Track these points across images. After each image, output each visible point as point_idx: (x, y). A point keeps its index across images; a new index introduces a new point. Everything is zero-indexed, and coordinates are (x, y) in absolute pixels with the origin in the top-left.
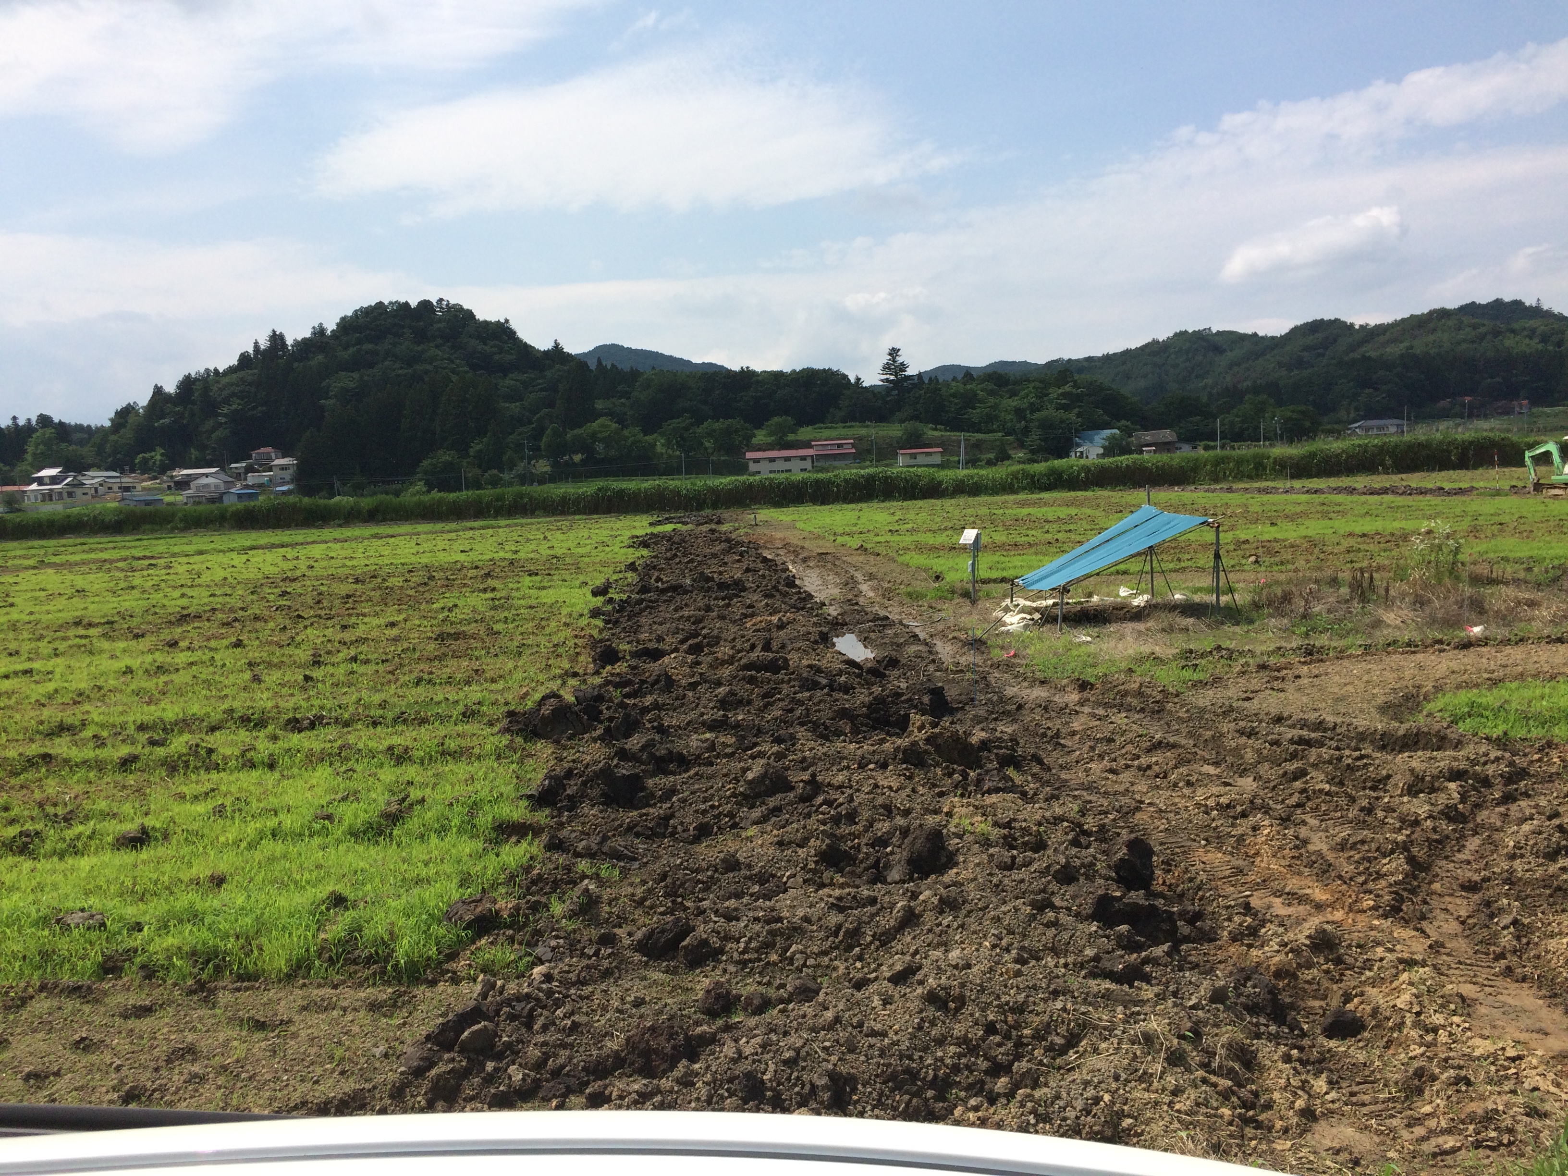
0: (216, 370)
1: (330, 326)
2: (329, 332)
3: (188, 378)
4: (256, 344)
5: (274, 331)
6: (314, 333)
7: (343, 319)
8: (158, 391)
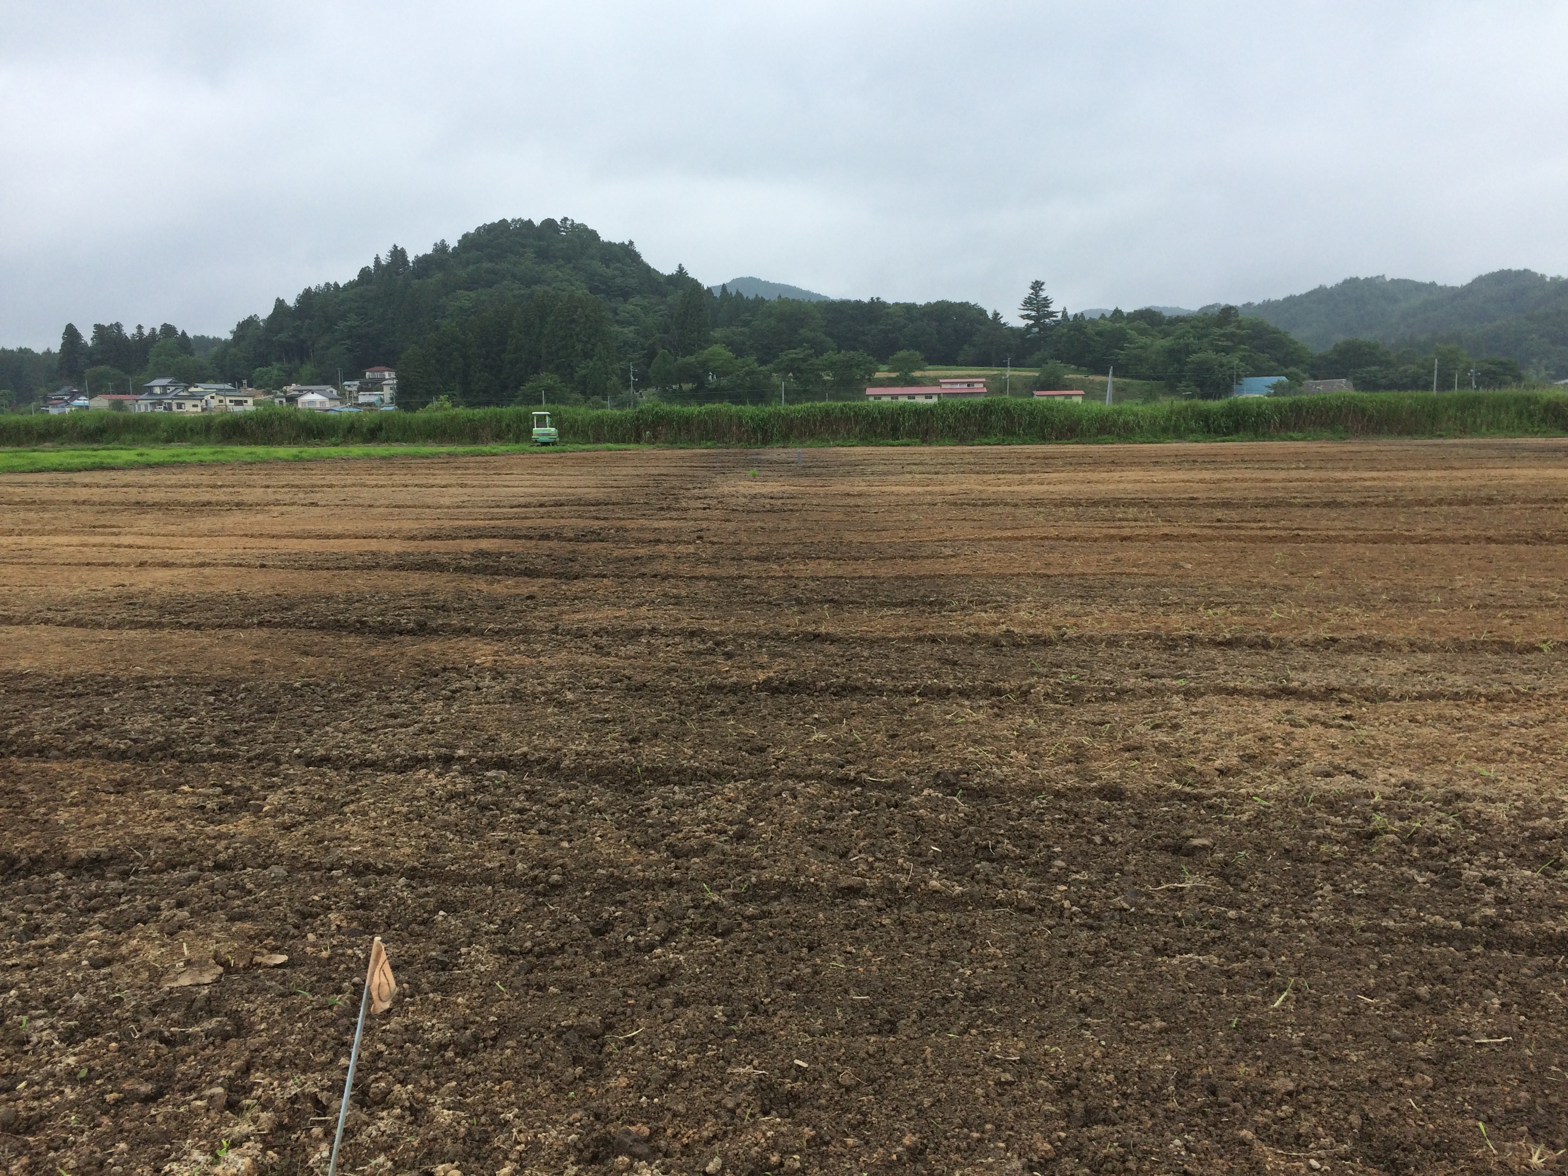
0: (336, 284)
1: (453, 243)
2: (450, 249)
3: (308, 291)
4: (377, 259)
5: (395, 246)
6: (435, 250)
7: (465, 236)
8: (280, 303)
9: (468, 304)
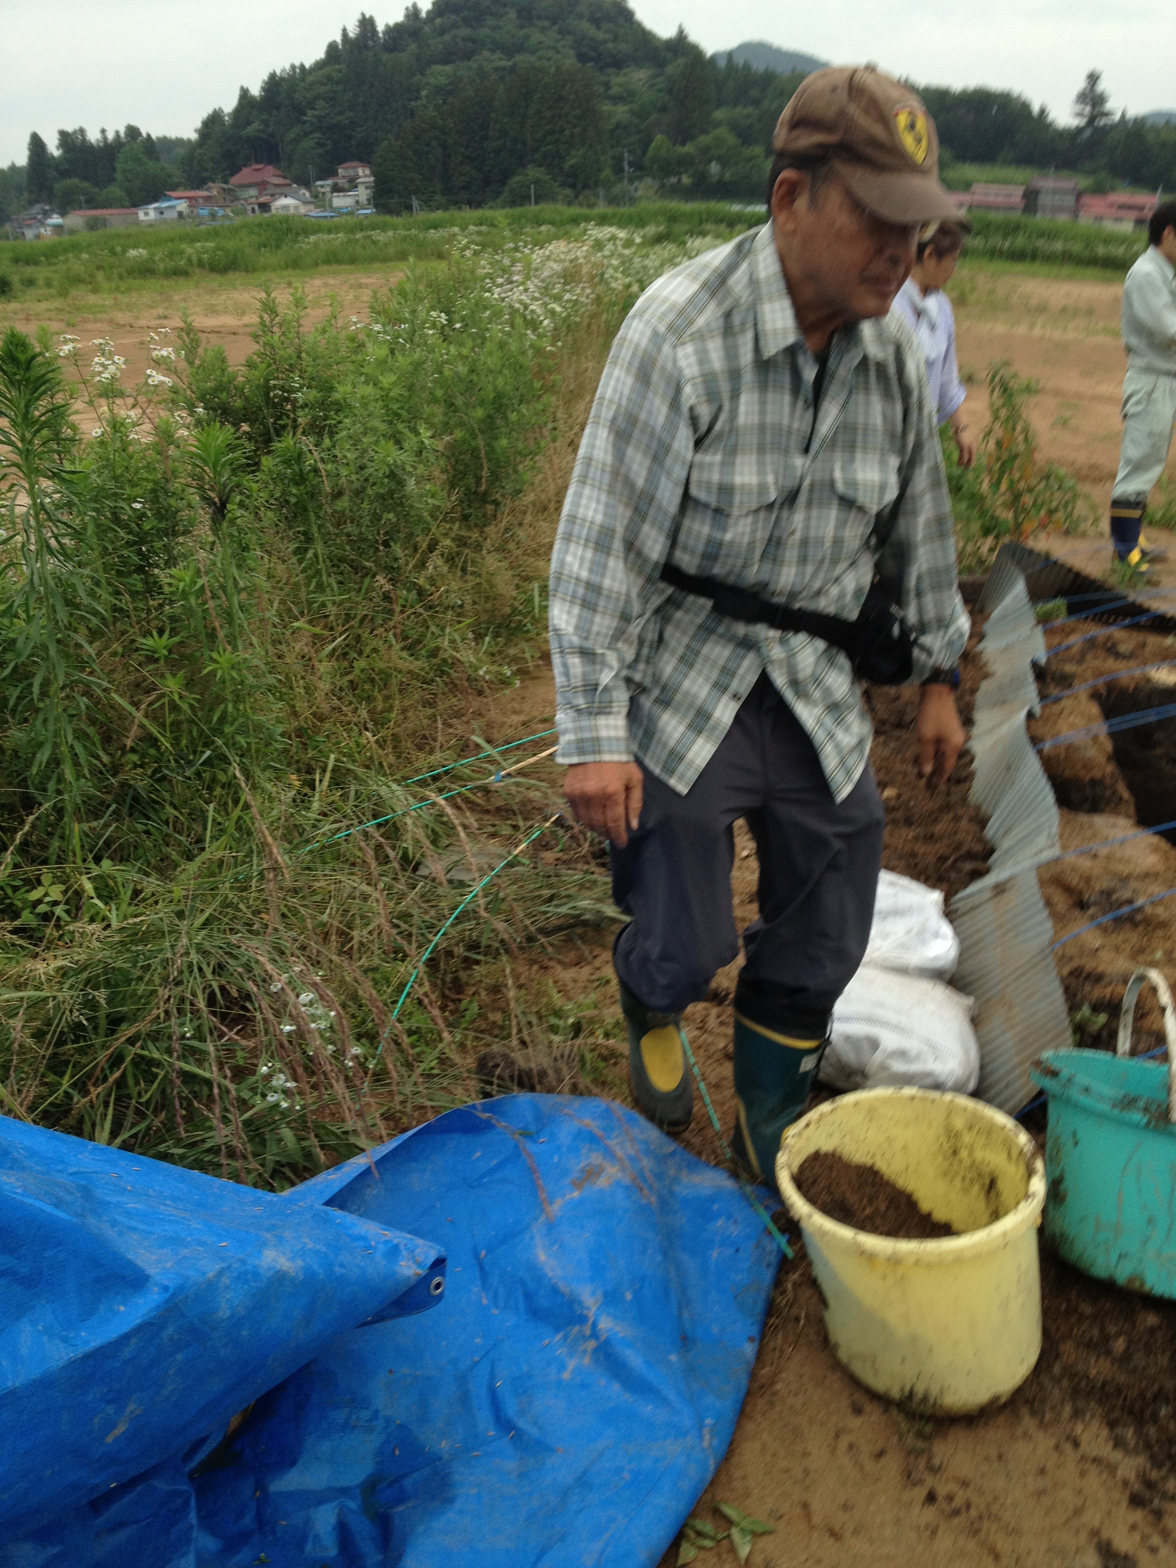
2: (423, 15)
3: (273, 77)
4: (344, 32)
5: (363, 15)
6: (407, 16)
8: (244, 94)
9: (443, 80)
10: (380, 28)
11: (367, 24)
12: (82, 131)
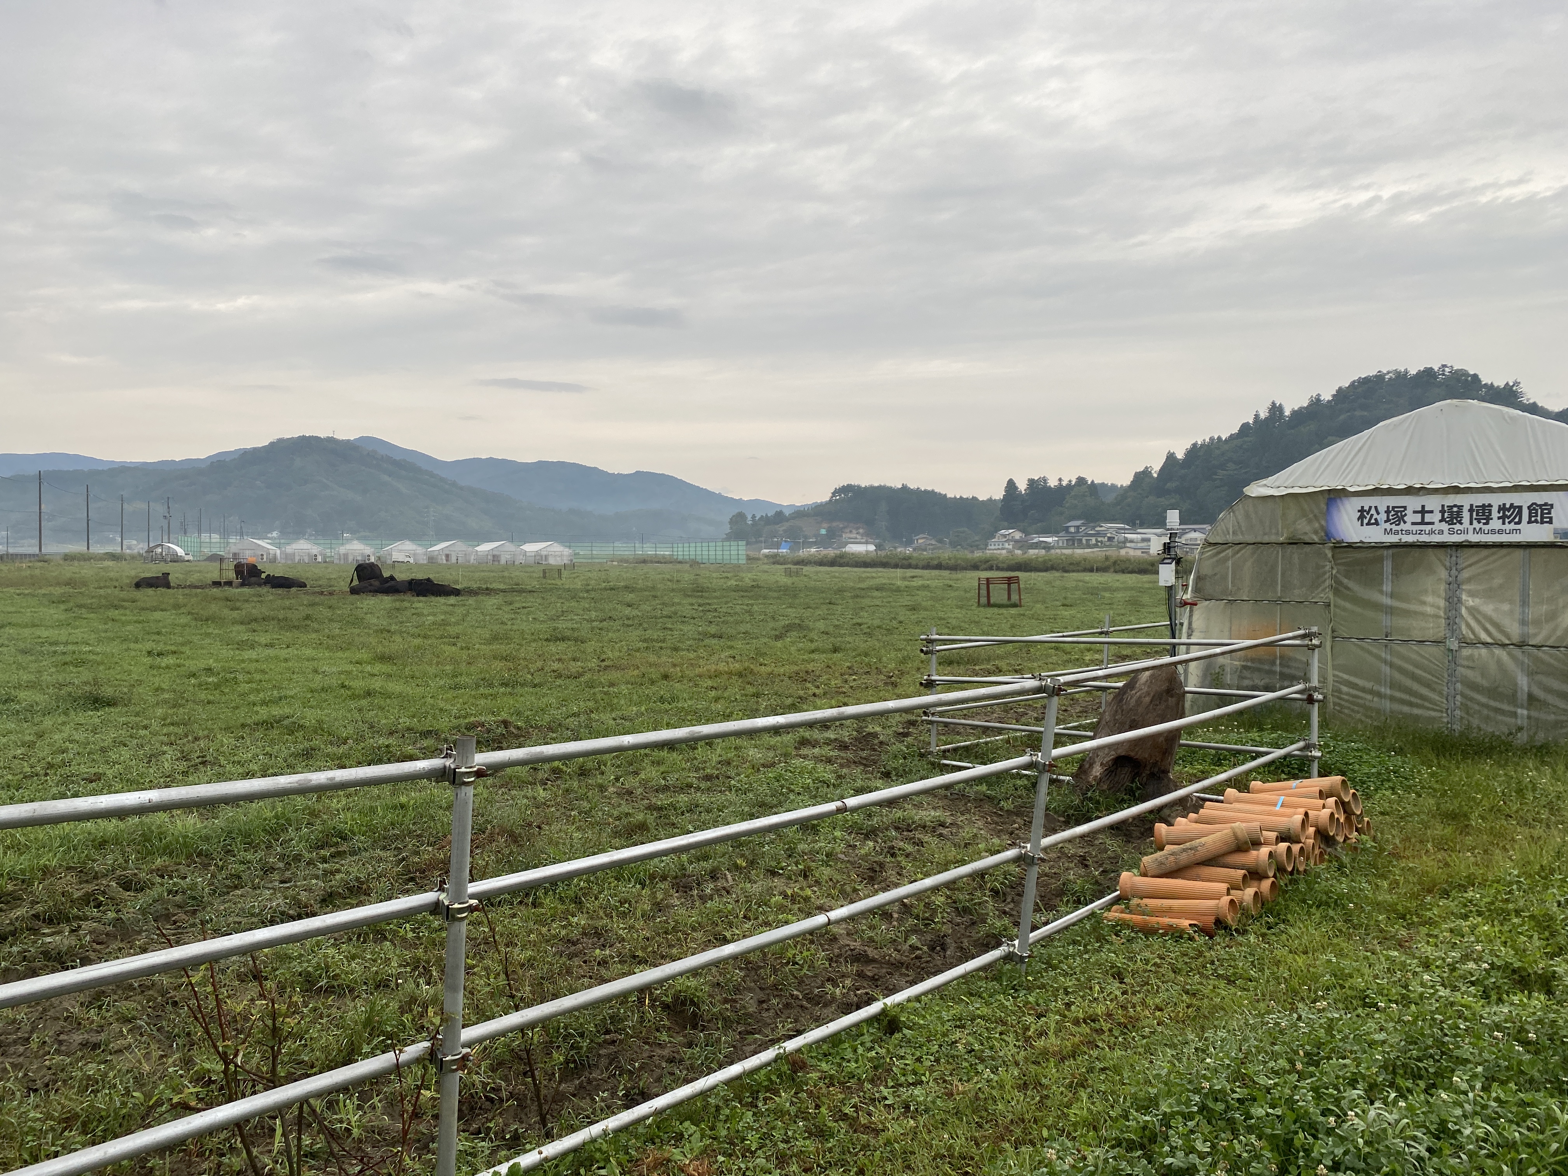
0: (1219, 438)
1: (1327, 397)
2: (1325, 402)
3: (1195, 445)
4: (1257, 416)
5: (1274, 403)
6: (1310, 405)
7: (1340, 390)
8: (1171, 457)
10: (1287, 413)
11: (1276, 410)
12: (1045, 480)
